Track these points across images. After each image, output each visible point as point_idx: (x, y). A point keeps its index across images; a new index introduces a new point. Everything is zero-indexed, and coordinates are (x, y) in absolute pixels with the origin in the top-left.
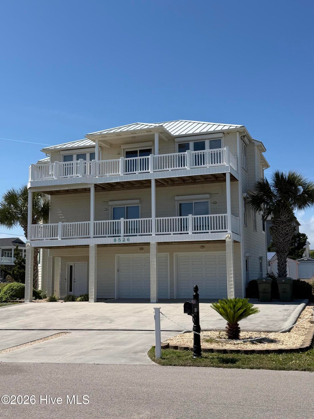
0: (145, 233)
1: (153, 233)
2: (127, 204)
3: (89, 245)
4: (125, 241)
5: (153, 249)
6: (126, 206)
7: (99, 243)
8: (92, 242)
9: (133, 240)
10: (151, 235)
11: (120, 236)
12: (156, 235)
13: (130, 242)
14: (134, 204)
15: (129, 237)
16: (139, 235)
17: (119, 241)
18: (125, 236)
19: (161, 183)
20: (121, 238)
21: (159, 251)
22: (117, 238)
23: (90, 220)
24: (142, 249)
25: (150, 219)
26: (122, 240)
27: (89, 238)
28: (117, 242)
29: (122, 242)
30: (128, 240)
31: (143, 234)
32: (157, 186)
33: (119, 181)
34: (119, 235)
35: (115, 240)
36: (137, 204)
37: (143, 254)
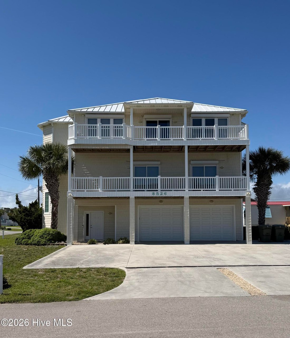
0: (179, 189)
1: (187, 189)
2: (148, 165)
3: (129, 197)
4: (162, 195)
5: (186, 202)
6: (147, 166)
7: (136, 196)
8: (132, 194)
9: (169, 194)
10: (185, 190)
11: (157, 191)
12: (189, 190)
13: (167, 196)
14: (155, 165)
15: (166, 192)
16: (174, 190)
17: (157, 194)
18: (161, 191)
19: (193, 149)
20: (159, 192)
21: (191, 203)
22: (155, 192)
23: (130, 176)
24: (161, 201)
25: (184, 178)
26: (160, 193)
27: (129, 191)
28: (155, 195)
29: (160, 195)
30: (165, 194)
31: (177, 189)
32: (189, 152)
33: (157, 145)
34: (156, 189)
35: (154, 194)
36: (158, 165)
37: (162, 206)
